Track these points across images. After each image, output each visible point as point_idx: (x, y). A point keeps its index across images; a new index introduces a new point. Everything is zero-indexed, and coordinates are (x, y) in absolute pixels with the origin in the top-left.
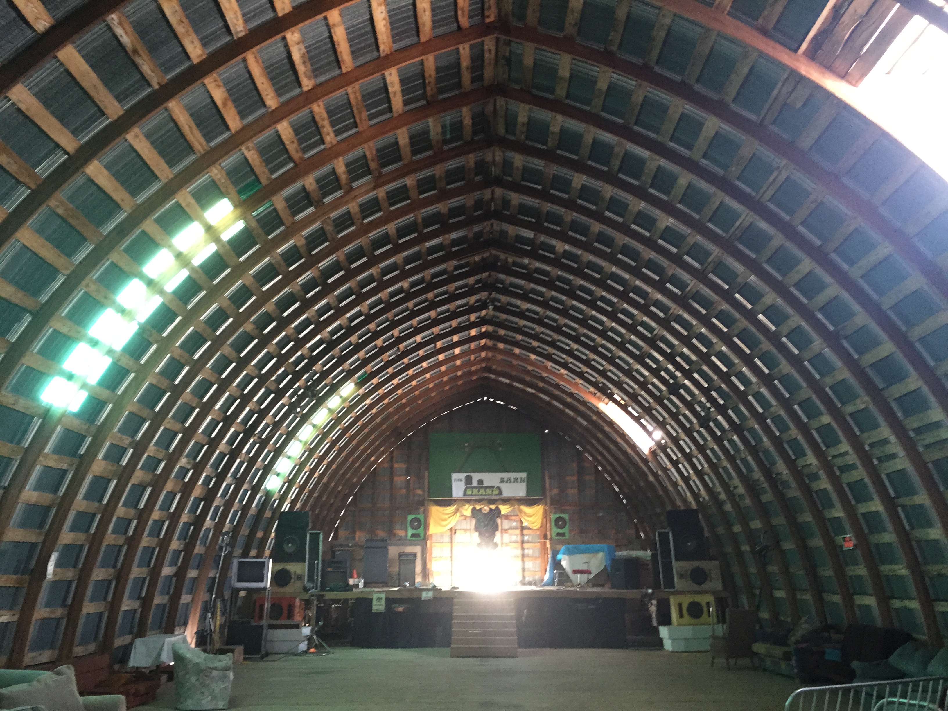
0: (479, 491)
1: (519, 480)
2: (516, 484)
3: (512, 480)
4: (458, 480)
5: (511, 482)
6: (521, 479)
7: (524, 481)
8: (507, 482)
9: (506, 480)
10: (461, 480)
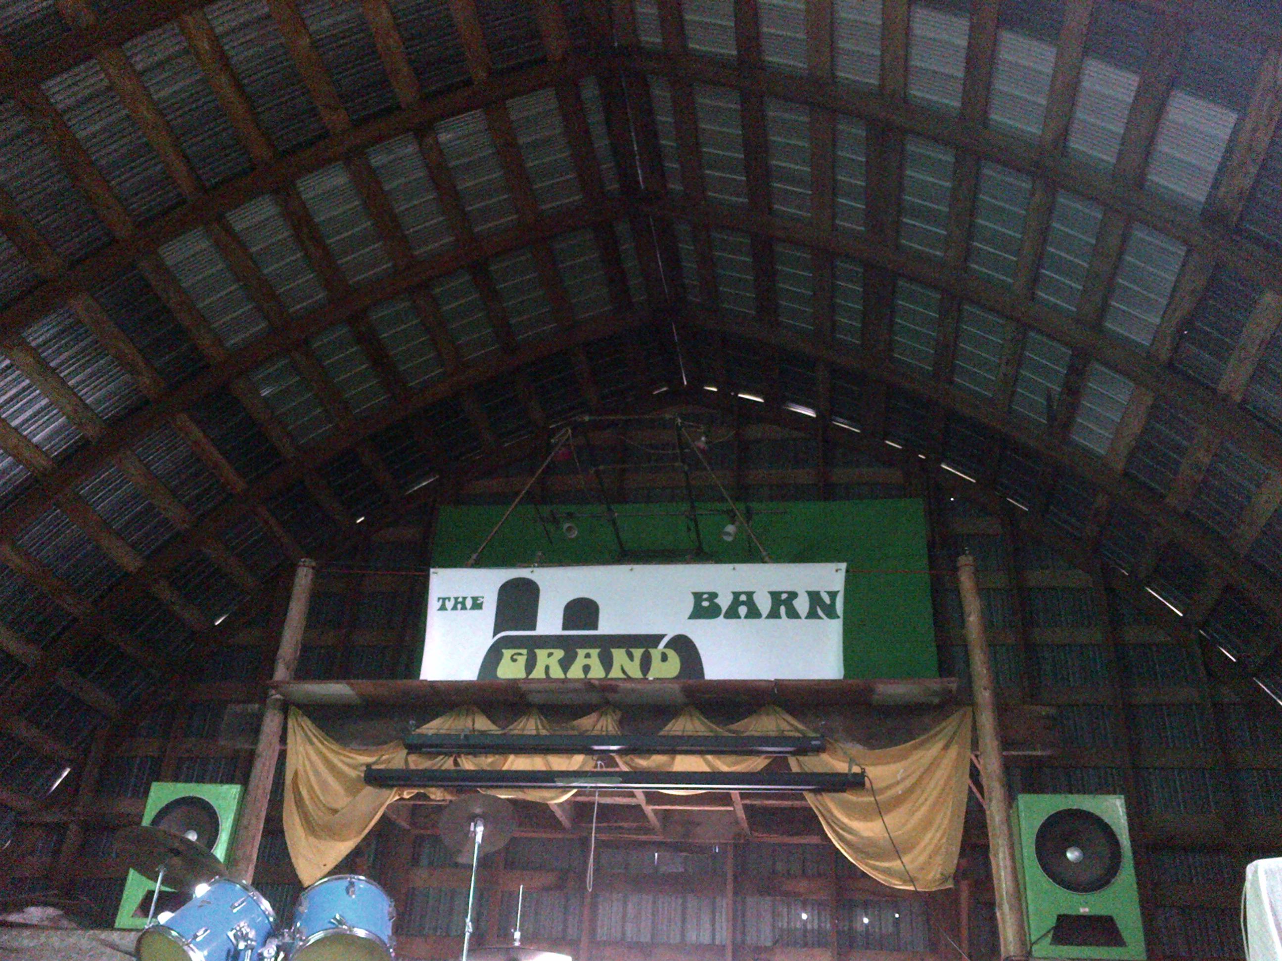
0: (565, 664)
1: (802, 605)
2: (784, 621)
3: (764, 604)
4: (460, 604)
5: (753, 613)
6: (814, 597)
7: (831, 613)
8: (732, 613)
9: (724, 602)
10: (477, 605)
